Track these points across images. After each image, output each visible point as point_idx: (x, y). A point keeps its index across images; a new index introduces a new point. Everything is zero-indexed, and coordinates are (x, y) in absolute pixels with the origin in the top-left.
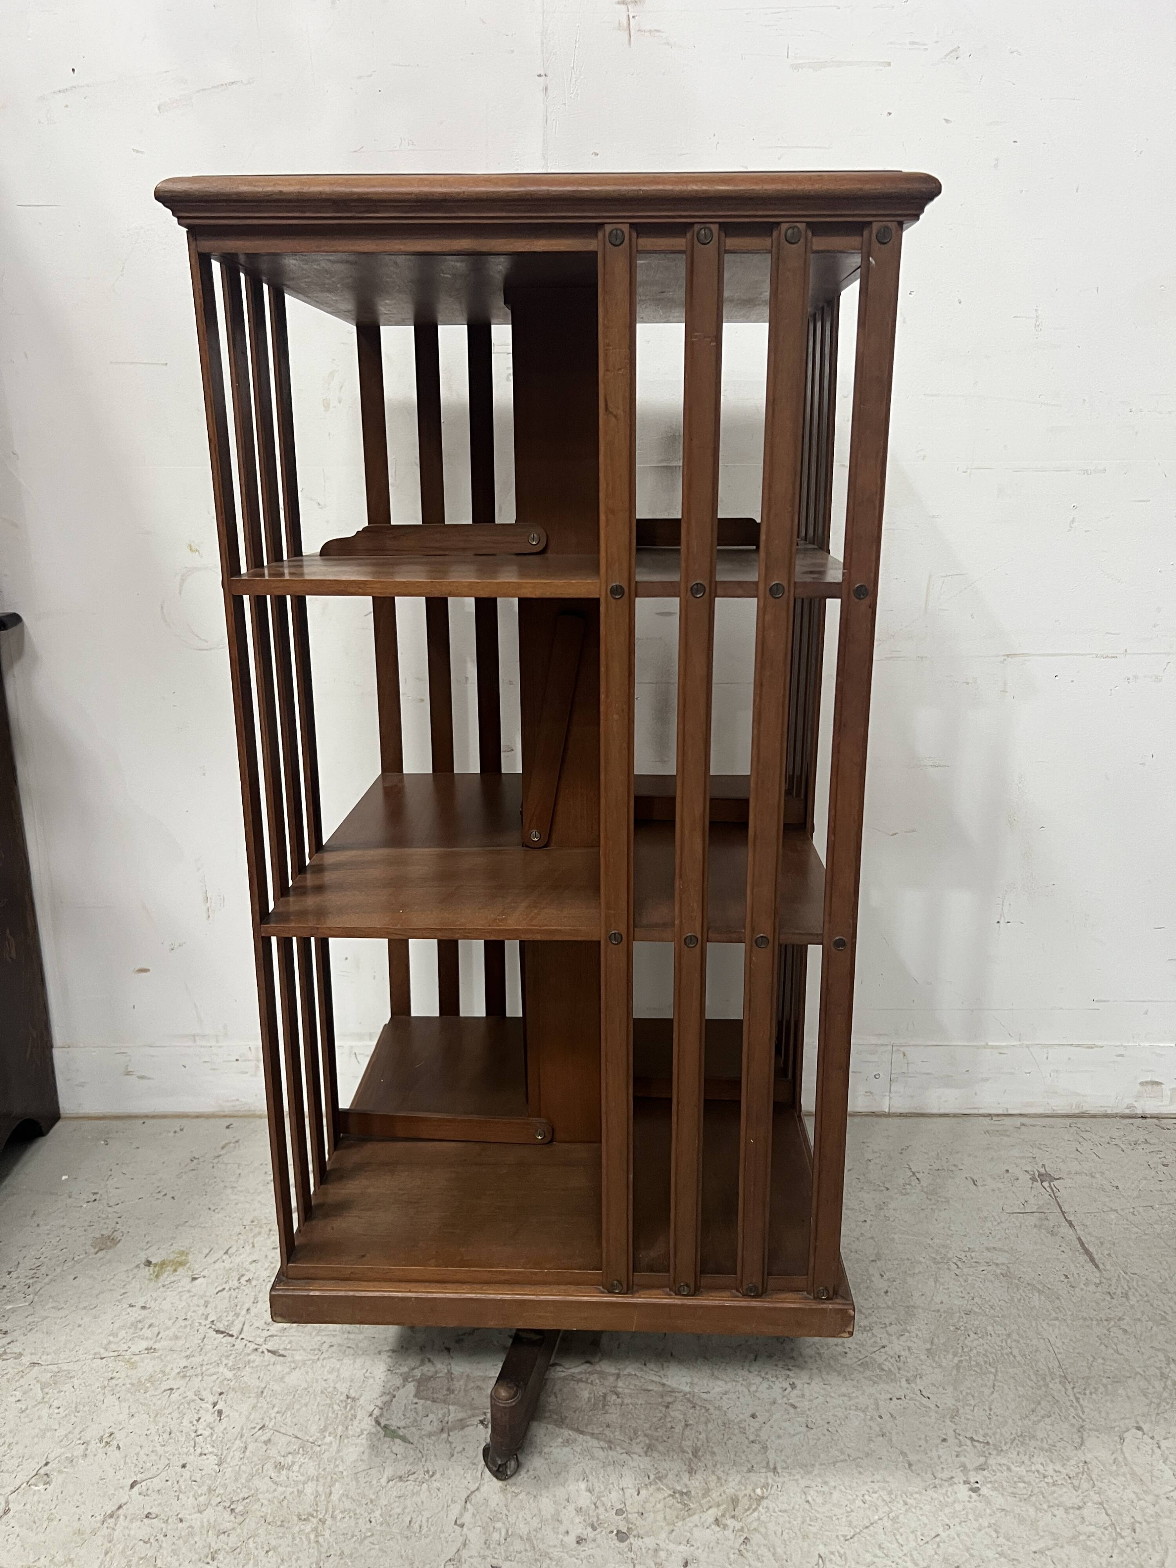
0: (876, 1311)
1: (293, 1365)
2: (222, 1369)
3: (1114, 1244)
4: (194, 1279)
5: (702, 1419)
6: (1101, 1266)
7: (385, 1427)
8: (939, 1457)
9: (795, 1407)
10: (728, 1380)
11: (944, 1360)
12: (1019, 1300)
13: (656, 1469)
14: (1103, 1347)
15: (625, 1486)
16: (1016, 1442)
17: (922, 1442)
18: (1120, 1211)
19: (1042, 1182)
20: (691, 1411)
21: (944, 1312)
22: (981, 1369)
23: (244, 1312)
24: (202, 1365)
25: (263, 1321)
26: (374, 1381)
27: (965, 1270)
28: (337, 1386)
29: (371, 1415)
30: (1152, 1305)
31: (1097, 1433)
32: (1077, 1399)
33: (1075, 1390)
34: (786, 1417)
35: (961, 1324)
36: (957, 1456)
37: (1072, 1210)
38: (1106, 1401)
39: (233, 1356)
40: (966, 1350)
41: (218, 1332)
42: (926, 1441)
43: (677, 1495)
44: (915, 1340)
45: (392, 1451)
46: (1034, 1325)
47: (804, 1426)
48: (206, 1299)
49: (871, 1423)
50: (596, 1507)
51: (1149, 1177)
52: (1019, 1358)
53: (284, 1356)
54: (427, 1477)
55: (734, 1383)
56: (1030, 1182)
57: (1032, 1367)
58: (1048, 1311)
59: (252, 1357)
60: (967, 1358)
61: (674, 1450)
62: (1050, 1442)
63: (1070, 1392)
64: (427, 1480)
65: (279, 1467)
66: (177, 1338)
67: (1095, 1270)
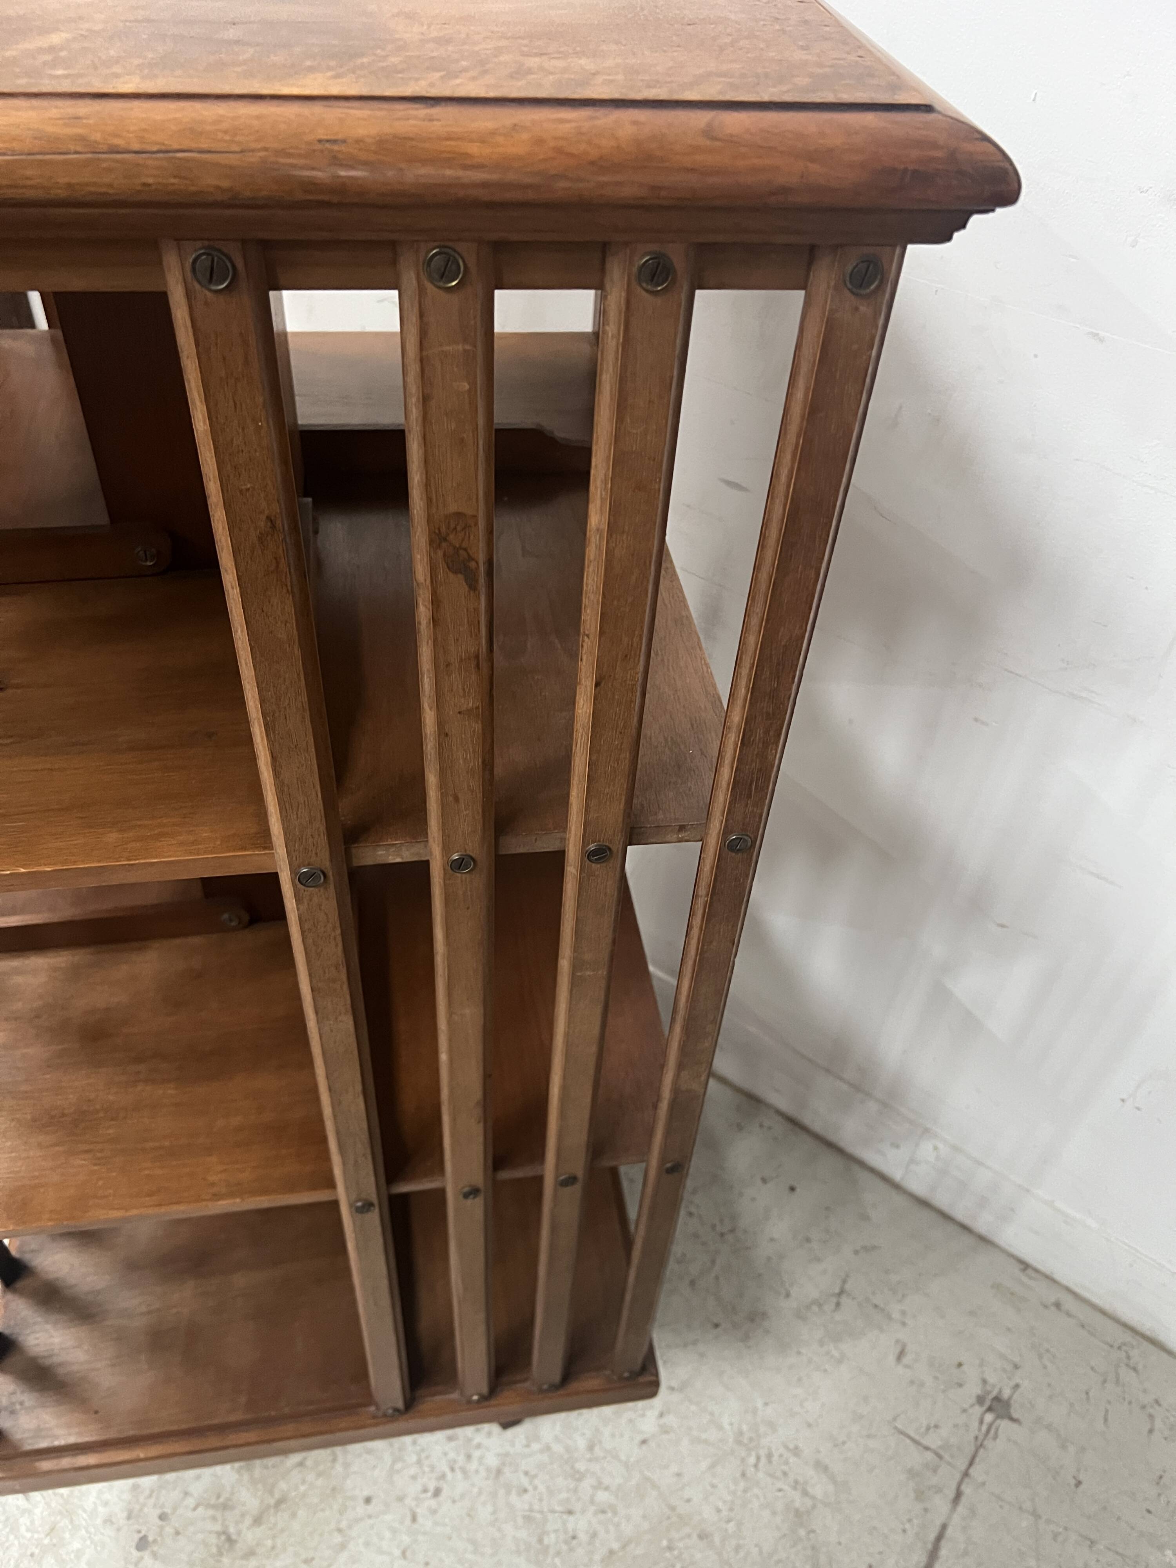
5: (321, 1468)
9: (414, 1520)
18: (1041, 1522)
21: (679, 1515)
34: (396, 1525)
37: (980, 1479)
43: (223, 1537)
47: (403, 1549)
56: (974, 1401)
61: (264, 1485)
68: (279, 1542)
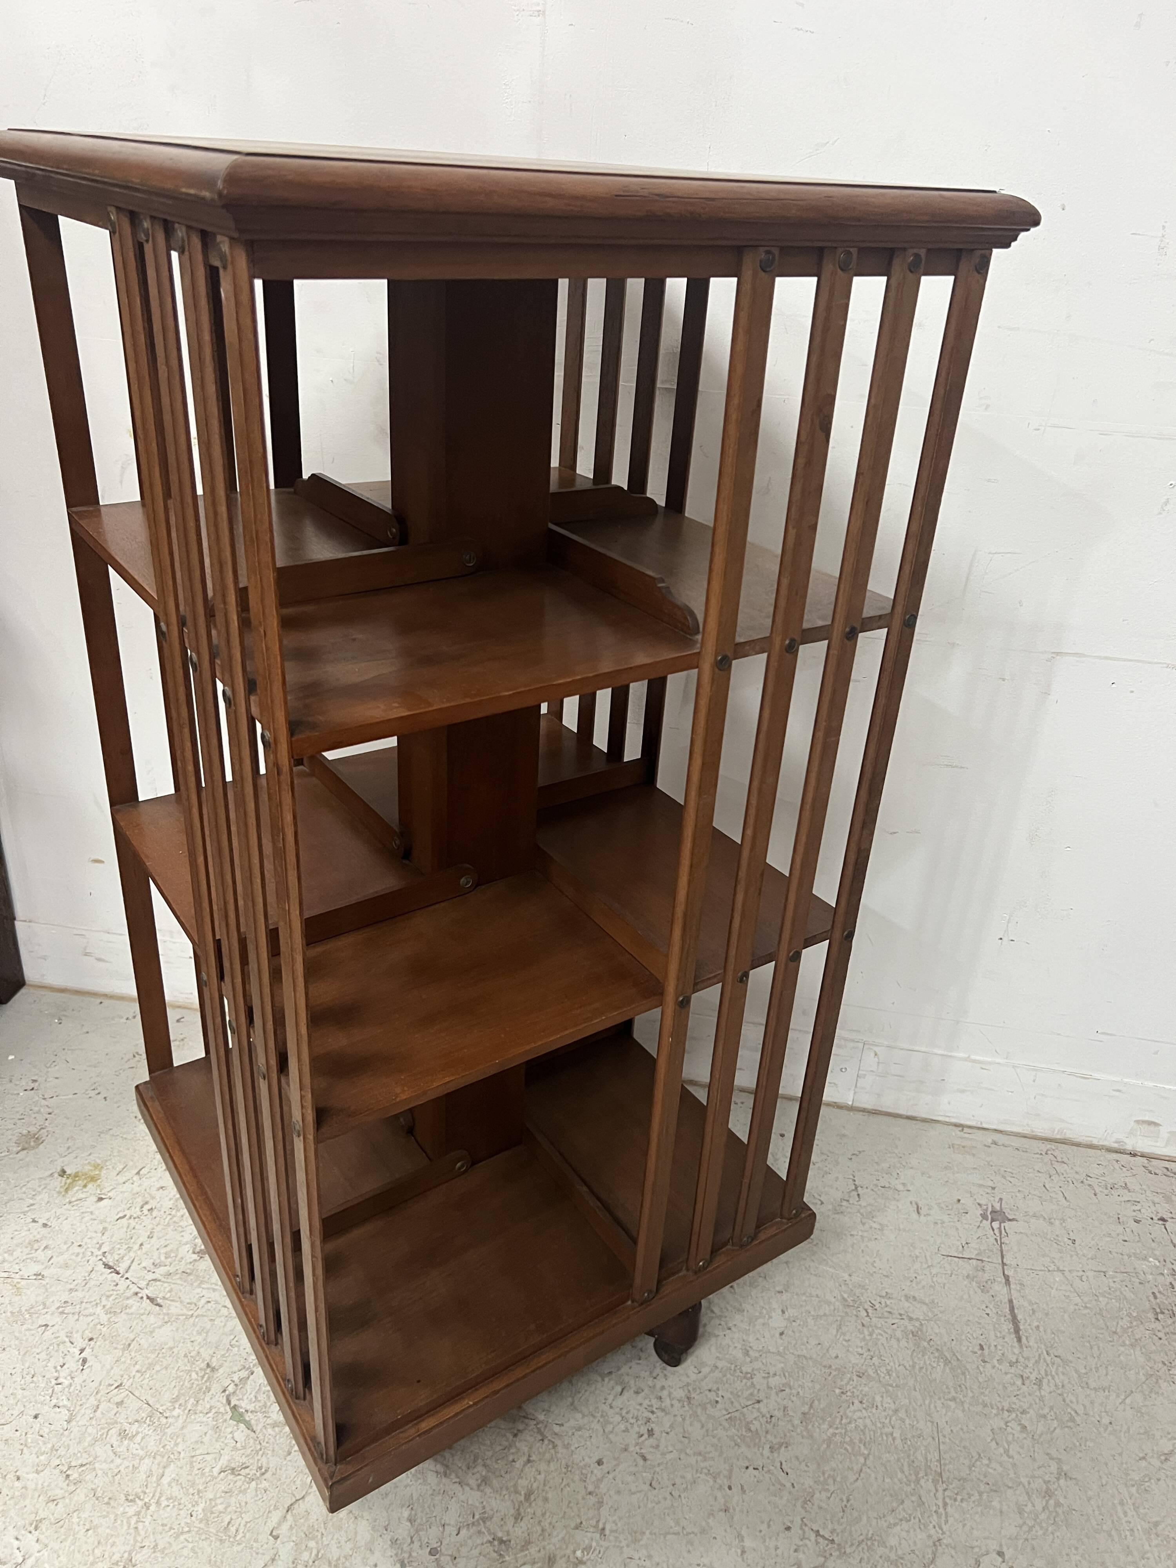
0: (764, 1355)
1: (166, 1318)
2: (99, 1310)
3: (1047, 1314)
4: (101, 1199)
5: (547, 1456)
6: (1024, 1340)
7: (235, 1408)
8: (777, 1548)
9: (645, 1459)
10: (586, 1413)
11: (817, 1430)
12: (921, 1368)
13: (484, 1507)
14: (993, 1444)
15: (447, 1522)
16: (864, 1545)
17: (764, 1527)
18: (1067, 1273)
19: (993, 1220)
20: (538, 1444)
21: (836, 1369)
22: (853, 1449)
23: (136, 1247)
24: (82, 1302)
25: (152, 1261)
26: (238, 1351)
27: (874, 1319)
28: (202, 1350)
29: (224, 1391)
30: (1064, 1400)
31: (953, 1552)
32: (945, 1505)
33: (947, 1493)
34: (633, 1469)
35: (849, 1387)
36: (796, 1551)
37: (1014, 1263)
38: (977, 1513)
39: (113, 1297)
40: (844, 1421)
41: (107, 1266)
42: (769, 1526)
43: (496, 1543)
44: (794, 1399)
45: (233, 1438)
46: (927, 1402)
47: (648, 1483)
48: (106, 1225)
49: (719, 1495)
50: (412, 1542)
51: (1114, 1234)
52: (898, 1441)
53: (161, 1306)
54: (258, 1474)
55: (591, 1419)
56: (981, 1218)
57: (909, 1456)
58: (947, 1388)
59: (130, 1302)
60: (843, 1431)
61: (507, 1489)
62: (900, 1552)
63: (940, 1494)
64: (258, 1478)
65: (123, 1435)
66: (66, 1266)
67: (1016, 1344)
68: (546, 1524)
